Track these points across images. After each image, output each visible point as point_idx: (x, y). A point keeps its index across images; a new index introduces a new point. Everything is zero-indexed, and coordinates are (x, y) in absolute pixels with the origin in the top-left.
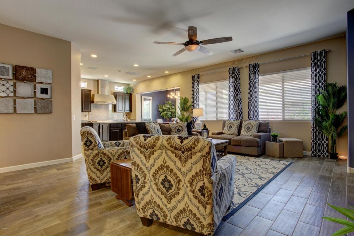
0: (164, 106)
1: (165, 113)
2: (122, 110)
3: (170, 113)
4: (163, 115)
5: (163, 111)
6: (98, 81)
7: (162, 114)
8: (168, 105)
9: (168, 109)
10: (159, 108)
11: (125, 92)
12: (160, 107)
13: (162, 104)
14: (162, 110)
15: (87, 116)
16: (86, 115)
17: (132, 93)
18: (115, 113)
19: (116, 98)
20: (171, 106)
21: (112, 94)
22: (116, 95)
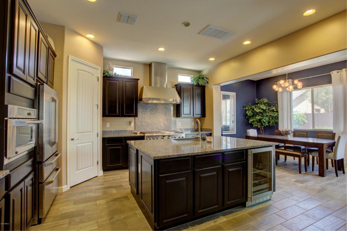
0: (255, 107)
1: (258, 118)
2: (189, 113)
3: (267, 119)
4: (253, 122)
5: (253, 116)
6: (150, 65)
7: (251, 120)
8: (264, 105)
9: (262, 111)
10: (246, 110)
11: (195, 84)
12: (247, 108)
13: (250, 104)
14: (252, 114)
15: (133, 124)
16: (130, 123)
17: (206, 85)
18: (178, 119)
19: (179, 93)
20: (268, 107)
21: (173, 87)
22: (180, 89)
